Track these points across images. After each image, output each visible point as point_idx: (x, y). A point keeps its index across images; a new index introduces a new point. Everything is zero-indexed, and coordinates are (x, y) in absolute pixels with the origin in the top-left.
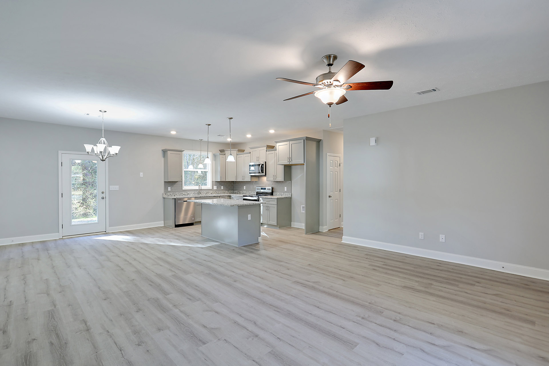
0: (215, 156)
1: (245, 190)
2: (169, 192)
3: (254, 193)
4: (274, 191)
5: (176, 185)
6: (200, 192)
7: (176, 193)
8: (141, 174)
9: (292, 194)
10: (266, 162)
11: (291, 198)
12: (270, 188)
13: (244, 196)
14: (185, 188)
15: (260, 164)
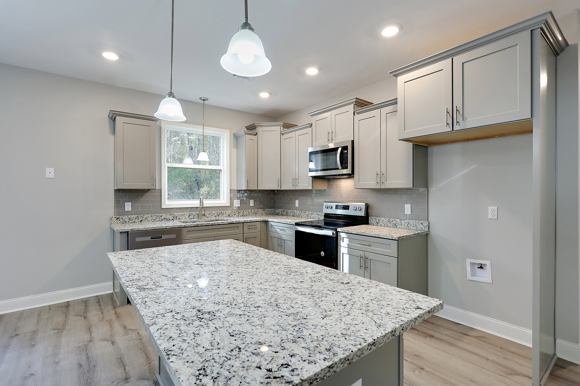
0: (236, 138)
1: (297, 209)
2: (128, 213)
3: (319, 215)
4: (370, 214)
5: (146, 197)
6: (203, 213)
7: (146, 216)
8: (50, 172)
9: (429, 223)
10: (353, 142)
11: (426, 235)
12: (362, 205)
13: (297, 224)
14: (167, 203)
15: (338, 148)
